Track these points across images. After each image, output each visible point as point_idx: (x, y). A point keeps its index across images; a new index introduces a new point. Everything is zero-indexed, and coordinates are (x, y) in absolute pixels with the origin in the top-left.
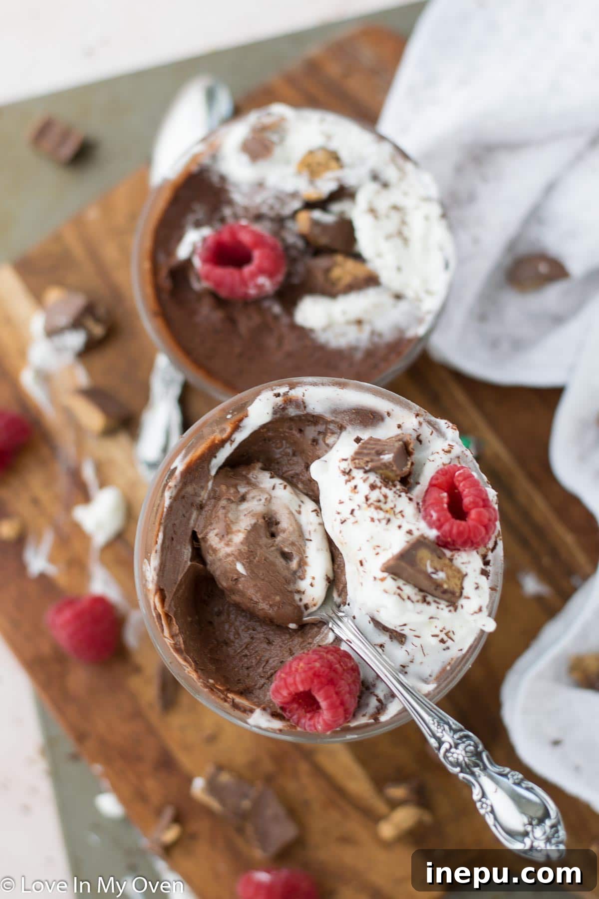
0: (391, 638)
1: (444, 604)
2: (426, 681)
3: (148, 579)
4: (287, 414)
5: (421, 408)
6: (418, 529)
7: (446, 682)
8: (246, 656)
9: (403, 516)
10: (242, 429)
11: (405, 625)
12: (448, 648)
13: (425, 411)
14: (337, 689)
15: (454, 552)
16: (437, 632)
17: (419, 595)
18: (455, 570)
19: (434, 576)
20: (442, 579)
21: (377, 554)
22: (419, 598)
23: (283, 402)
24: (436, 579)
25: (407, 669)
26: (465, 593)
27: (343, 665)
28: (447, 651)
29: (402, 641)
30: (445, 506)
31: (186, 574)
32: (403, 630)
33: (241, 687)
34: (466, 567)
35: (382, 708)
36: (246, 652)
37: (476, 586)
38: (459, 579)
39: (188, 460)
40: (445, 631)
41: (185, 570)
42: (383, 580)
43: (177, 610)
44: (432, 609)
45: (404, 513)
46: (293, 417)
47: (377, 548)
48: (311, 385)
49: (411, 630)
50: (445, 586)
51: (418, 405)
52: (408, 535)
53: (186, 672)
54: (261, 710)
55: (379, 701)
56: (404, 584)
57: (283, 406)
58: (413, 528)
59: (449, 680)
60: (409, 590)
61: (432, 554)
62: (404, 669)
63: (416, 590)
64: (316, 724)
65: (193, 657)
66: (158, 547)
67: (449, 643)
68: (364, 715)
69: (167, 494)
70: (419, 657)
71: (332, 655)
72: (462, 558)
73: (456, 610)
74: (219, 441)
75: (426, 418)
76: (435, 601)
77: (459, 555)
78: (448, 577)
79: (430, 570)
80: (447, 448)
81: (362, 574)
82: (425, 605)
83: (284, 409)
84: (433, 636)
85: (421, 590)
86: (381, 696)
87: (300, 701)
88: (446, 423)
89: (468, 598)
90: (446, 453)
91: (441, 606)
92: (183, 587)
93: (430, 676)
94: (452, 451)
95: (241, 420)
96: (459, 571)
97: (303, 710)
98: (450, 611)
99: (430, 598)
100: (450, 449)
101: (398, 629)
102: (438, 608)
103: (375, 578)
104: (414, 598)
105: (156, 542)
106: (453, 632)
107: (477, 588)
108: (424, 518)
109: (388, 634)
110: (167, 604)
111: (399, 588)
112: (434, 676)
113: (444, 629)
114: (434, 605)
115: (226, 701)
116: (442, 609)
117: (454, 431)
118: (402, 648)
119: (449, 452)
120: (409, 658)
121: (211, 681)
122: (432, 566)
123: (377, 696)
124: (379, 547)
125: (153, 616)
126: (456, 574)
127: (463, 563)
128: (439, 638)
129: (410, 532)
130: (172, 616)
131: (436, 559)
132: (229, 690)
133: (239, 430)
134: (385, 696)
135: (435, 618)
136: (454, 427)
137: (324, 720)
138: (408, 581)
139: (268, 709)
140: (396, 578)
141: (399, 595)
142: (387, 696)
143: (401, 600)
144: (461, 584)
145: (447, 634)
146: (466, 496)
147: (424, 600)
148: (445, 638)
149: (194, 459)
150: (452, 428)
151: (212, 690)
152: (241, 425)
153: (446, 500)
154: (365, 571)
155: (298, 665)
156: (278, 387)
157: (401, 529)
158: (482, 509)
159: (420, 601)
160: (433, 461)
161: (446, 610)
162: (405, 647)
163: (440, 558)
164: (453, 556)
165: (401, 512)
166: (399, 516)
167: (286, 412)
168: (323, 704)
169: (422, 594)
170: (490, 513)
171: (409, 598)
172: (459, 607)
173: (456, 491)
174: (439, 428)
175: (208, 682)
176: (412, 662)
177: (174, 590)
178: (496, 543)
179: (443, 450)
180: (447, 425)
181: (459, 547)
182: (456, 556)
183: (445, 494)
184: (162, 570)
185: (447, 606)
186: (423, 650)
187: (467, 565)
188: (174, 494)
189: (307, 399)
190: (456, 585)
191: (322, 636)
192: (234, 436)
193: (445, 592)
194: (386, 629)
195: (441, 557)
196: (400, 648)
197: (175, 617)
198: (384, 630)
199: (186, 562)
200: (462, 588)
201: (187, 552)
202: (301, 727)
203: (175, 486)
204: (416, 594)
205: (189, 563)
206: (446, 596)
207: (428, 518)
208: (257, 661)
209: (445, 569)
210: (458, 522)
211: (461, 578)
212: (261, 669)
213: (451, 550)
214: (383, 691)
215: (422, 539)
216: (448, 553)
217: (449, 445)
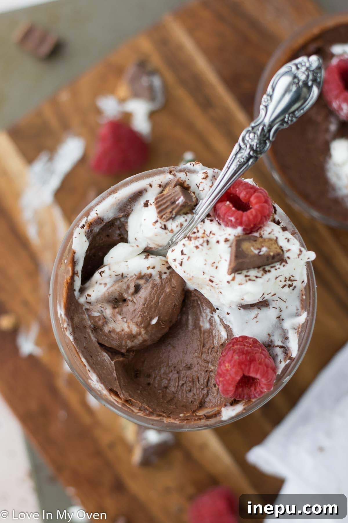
0: (259, 308)
1: (278, 265)
2: (298, 315)
3: (99, 389)
4: (95, 233)
5: (170, 167)
6: (230, 235)
7: (311, 306)
8: (183, 385)
9: (214, 234)
10: (77, 262)
11: (263, 294)
12: (295, 287)
13: (173, 166)
14: (258, 362)
15: (259, 231)
16: (283, 283)
17: (261, 271)
18: (268, 241)
19: (261, 253)
20: (266, 251)
21: (217, 268)
22: (262, 272)
23: (88, 228)
24: (264, 254)
25: (282, 317)
26: (285, 249)
27: (249, 345)
28: (296, 289)
29: (267, 305)
30: (234, 209)
31: (117, 370)
32: (264, 298)
33: (196, 404)
34: (274, 234)
35: (286, 350)
36: (181, 382)
37: (287, 240)
38: (275, 244)
39: (63, 305)
40: (287, 280)
41: (114, 368)
42: (233, 279)
43: (129, 393)
44: (274, 273)
45: (213, 232)
46: (99, 231)
47: (214, 265)
48: (97, 205)
49: (268, 294)
50: (272, 254)
51: (166, 166)
52: (227, 243)
53: (165, 422)
54: (224, 407)
55: (281, 347)
56: (247, 272)
57: (89, 230)
58: (226, 236)
59: (312, 303)
60: (253, 273)
61: (250, 242)
62: (280, 319)
63: (256, 270)
64: (261, 390)
65: (160, 410)
66: (88, 367)
67: (295, 283)
68: (280, 362)
69: (68, 333)
70: (282, 305)
71: (237, 345)
72: (266, 231)
73: (287, 263)
74: (69, 280)
75: (177, 170)
76: (272, 267)
77: (263, 231)
78: (269, 248)
79: (256, 252)
80: (204, 176)
81: (217, 286)
82: (268, 273)
83: (91, 231)
84: (283, 287)
85: (259, 267)
86: (280, 344)
87: (241, 384)
88: (191, 164)
89: (289, 250)
90: (206, 179)
91: (277, 267)
92: (121, 378)
93: (297, 310)
94: (208, 174)
95: (73, 258)
96: (271, 240)
97: (247, 388)
98: (284, 266)
99: (267, 268)
100: (206, 174)
101: (261, 300)
102: (276, 269)
103: (228, 282)
104: (259, 275)
105: (85, 365)
106: (292, 276)
107: (288, 241)
108: (227, 225)
109: (256, 307)
110: (121, 396)
111: (246, 276)
112: (300, 308)
113: (286, 278)
114: (273, 270)
115: (200, 419)
116: (279, 268)
117: (198, 164)
118: (269, 308)
119: (207, 176)
120: (278, 310)
121: (182, 415)
122: (255, 249)
123: (278, 346)
124: (214, 263)
125: (120, 407)
126: (270, 242)
127: (270, 233)
128: (287, 286)
129: (226, 240)
130: (130, 399)
131: (254, 243)
132: (194, 412)
133: (76, 264)
134: (282, 342)
135: (279, 276)
136: (197, 163)
137: (265, 384)
138: (248, 269)
139: (226, 403)
140: (240, 272)
141: (250, 280)
142: (283, 341)
143: (253, 282)
144: (278, 245)
145: (290, 280)
146: (240, 194)
147: (265, 272)
148: (290, 283)
149: (65, 301)
150: (196, 164)
151: (187, 420)
152: (75, 260)
153: (231, 205)
154: (217, 283)
155: (226, 366)
156: (80, 222)
157: (220, 242)
158: (256, 194)
159: (264, 274)
160: (204, 189)
161: (281, 267)
162: (271, 307)
163: (255, 241)
164: (260, 234)
165: (211, 232)
166: (211, 235)
167: (93, 232)
168: (258, 376)
169: (261, 269)
170: (261, 192)
171: (257, 277)
172: (287, 260)
173: (232, 195)
174: (189, 169)
175: (180, 417)
176: (281, 311)
177: (118, 384)
178: (274, 208)
179: (203, 179)
180: (192, 165)
181: (260, 226)
182: (262, 233)
183: (228, 203)
184: (102, 379)
185: (281, 264)
186: (282, 300)
187: (273, 233)
188: (71, 330)
189: (100, 215)
190: (276, 248)
191: (217, 338)
192: (75, 270)
193: (273, 257)
194: (253, 306)
195: (255, 239)
196: (269, 309)
197: (132, 398)
198: (253, 307)
199: (110, 363)
200: (281, 247)
201: (105, 356)
202: (253, 398)
203: (68, 325)
204: (258, 272)
205: (113, 363)
206: (275, 260)
207: (229, 223)
208: (192, 382)
209: (263, 245)
210: (249, 212)
211: (276, 243)
212: (198, 384)
213: (257, 231)
214: (278, 340)
215: (238, 238)
216: (256, 234)
217: (203, 173)
